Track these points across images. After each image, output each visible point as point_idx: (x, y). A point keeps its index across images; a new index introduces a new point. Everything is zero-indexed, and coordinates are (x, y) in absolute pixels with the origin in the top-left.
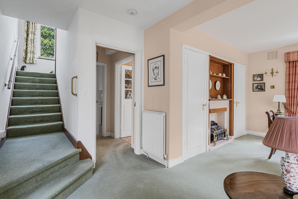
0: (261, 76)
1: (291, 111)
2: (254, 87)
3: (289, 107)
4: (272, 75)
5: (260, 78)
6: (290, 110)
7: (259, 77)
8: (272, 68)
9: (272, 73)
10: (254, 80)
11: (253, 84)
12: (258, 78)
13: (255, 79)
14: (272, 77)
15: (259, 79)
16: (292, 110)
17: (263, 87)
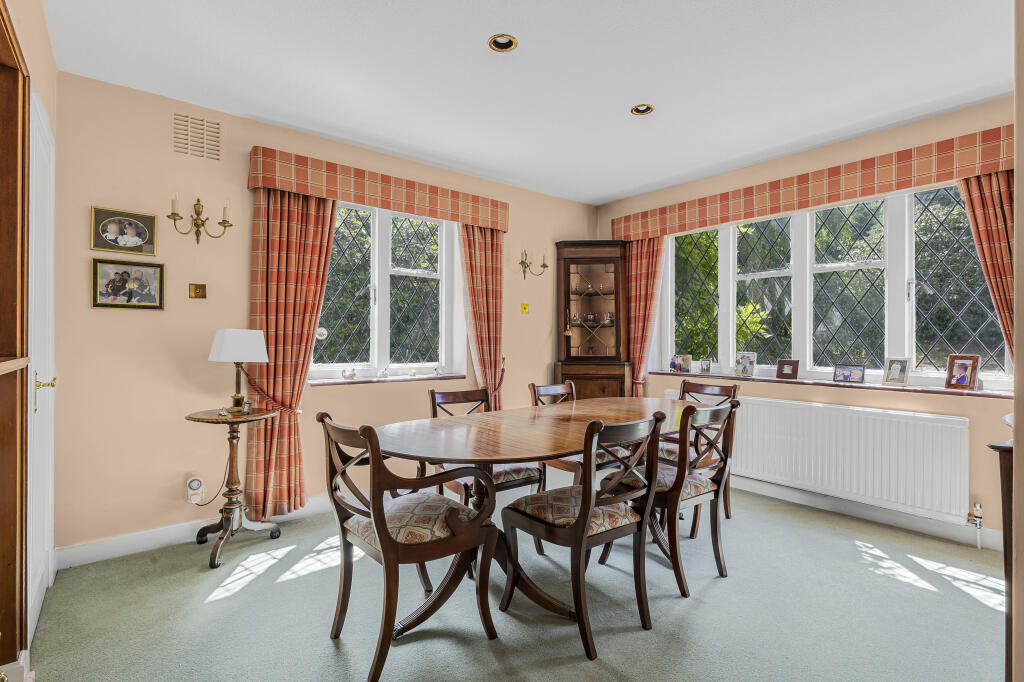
0: (145, 226)
1: (274, 398)
2: (102, 283)
3: (265, 380)
4: (198, 234)
5: (139, 235)
6: (271, 393)
7: (129, 231)
8: (198, 201)
9: (198, 224)
10: (99, 242)
11: (96, 262)
12: (122, 233)
13: (110, 236)
14: (198, 240)
15: (130, 239)
16: (279, 394)
17: (155, 285)
